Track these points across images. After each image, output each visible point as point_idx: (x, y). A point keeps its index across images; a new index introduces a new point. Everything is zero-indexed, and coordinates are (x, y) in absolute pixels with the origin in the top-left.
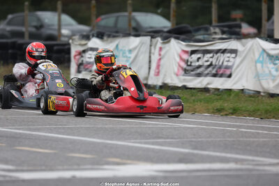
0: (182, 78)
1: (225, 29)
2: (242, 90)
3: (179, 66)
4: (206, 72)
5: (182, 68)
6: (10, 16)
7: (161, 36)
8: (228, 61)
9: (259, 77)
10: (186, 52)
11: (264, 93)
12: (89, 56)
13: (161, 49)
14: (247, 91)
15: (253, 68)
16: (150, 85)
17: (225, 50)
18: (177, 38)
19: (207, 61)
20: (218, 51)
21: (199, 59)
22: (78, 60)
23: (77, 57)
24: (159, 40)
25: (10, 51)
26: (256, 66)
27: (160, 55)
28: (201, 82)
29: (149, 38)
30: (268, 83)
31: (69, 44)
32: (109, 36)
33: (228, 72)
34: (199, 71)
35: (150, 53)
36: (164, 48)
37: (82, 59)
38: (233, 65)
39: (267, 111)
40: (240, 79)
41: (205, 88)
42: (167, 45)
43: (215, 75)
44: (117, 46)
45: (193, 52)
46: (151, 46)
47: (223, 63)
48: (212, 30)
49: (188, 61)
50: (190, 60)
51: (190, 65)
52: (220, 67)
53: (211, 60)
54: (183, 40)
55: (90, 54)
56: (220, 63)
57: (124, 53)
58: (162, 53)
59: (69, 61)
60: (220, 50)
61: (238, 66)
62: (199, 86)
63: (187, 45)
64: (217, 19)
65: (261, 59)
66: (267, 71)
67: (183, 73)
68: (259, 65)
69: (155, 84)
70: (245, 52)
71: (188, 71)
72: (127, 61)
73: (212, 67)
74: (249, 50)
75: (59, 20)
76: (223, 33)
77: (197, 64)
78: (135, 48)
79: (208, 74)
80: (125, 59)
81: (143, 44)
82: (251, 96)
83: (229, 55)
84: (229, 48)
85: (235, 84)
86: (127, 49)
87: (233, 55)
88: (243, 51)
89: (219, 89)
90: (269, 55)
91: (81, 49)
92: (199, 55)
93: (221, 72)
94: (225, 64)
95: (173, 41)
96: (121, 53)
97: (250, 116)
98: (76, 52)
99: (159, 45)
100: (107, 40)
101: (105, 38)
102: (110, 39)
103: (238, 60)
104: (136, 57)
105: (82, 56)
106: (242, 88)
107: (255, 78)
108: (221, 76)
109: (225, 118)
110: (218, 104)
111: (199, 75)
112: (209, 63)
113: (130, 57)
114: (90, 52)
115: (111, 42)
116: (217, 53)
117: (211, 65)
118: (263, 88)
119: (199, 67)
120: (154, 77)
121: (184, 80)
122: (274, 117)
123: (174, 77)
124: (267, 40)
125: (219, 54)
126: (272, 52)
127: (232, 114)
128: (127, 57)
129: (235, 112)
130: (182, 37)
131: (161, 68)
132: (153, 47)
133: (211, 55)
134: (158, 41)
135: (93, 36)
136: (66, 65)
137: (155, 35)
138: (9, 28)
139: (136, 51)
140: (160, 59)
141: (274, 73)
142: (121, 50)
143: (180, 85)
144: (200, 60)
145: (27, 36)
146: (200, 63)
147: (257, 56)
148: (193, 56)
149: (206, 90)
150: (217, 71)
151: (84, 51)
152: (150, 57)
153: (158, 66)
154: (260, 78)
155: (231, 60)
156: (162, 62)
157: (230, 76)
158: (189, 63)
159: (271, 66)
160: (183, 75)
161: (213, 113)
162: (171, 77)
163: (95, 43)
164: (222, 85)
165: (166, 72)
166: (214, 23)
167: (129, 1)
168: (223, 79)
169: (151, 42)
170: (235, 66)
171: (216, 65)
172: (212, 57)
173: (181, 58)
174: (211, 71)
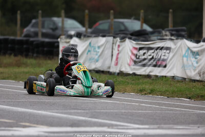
0: (133, 67)
2: (174, 76)
3: (131, 58)
4: (149, 63)
5: (133, 60)
6: (34, 21)
7: (120, 37)
8: (165, 55)
10: (136, 49)
11: (188, 79)
13: (119, 46)
14: (177, 78)
15: (181, 61)
16: (111, 72)
17: (163, 47)
18: (130, 38)
19: (150, 55)
20: (158, 48)
21: (144, 54)
24: (118, 39)
25: (25, 46)
26: (183, 60)
27: (118, 50)
28: (145, 71)
29: (112, 38)
30: (191, 72)
31: (58, 42)
32: (85, 36)
33: (164, 64)
34: (144, 62)
35: (112, 49)
36: (121, 45)
38: (168, 58)
41: (148, 75)
42: (123, 43)
43: (155, 66)
44: (90, 43)
45: (141, 49)
46: (113, 43)
49: (137, 55)
50: (138, 54)
51: (139, 58)
52: (159, 60)
53: (152, 54)
54: (134, 40)
56: (159, 57)
57: (95, 49)
58: (120, 49)
61: (171, 60)
62: (143, 73)
63: (137, 44)
64: (172, 25)
65: (187, 54)
66: (190, 64)
67: (133, 63)
68: (185, 59)
69: (115, 71)
71: (137, 62)
72: (97, 54)
73: (153, 60)
74: (179, 47)
76: (172, 35)
77: (143, 57)
78: (102, 45)
79: (150, 65)
80: (95, 53)
81: (107, 42)
82: (178, 81)
83: (165, 51)
84: (165, 46)
85: (168, 72)
87: (168, 51)
88: (175, 48)
89: (157, 76)
90: (192, 52)
91: (66, 45)
92: (145, 51)
93: (159, 64)
94: (162, 57)
95: (127, 40)
96: (93, 48)
98: (63, 47)
99: (118, 43)
100: (83, 39)
101: (82, 37)
102: (85, 39)
103: (171, 55)
104: (103, 51)
108: (159, 66)
111: (144, 65)
112: (151, 57)
113: (98, 52)
115: (86, 41)
117: (153, 58)
118: (187, 75)
119: (145, 59)
120: (114, 67)
121: (134, 69)
123: (127, 66)
124: (191, 41)
125: (158, 50)
126: (194, 50)
127: (150, 93)
128: (96, 51)
129: (152, 92)
130: (133, 37)
131: (119, 60)
132: (114, 45)
133: (153, 51)
134: (117, 41)
135: (74, 36)
136: (56, 57)
137: (116, 36)
138: (33, 30)
139: (103, 47)
140: (118, 54)
141: (195, 65)
142: (93, 47)
143: (131, 72)
144: (145, 55)
145: (40, 34)
146: (145, 57)
147: (184, 52)
148: (140, 51)
149: (148, 76)
150: (156, 63)
152: (112, 52)
153: (117, 59)
154: (186, 68)
155: (167, 54)
156: (120, 55)
157: (165, 66)
158: (138, 57)
159: (193, 59)
160: (134, 65)
162: (125, 67)
163: (75, 41)
164: (159, 73)
165: (122, 63)
166: (170, 28)
167: (112, 11)
168: (160, 69)
169: (113, 41)
170: (169, 60)
171: (156, 59)
172: (153, 53)
173: (133, 53)
174: (152, 63)
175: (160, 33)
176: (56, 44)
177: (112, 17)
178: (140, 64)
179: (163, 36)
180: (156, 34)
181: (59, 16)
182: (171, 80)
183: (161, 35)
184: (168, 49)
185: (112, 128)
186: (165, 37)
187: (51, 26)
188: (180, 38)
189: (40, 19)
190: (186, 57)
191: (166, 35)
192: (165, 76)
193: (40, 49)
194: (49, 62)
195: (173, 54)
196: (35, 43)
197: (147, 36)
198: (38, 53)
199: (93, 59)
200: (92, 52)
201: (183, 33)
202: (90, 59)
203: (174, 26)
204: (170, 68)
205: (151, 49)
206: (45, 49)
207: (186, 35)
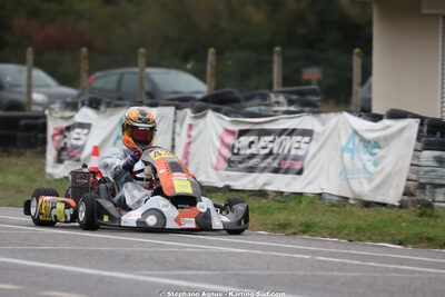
0: (225, 173)
1: (294, 97)
2: (320, 194)
3: (220, 154)
4: (263, 165)
5: (225, 158)
7: (191, 107)
8: (298, 148)
9: (346, 174)
10: (230, 132)
11: (355, 199)
12: (77, 136)
13: (191, 127)
14: (328, 197)
15: (338, 159)
17: (294, 130)
18: (216, 110)
19: (264, 148)
20: (282, 132)
21: (251, 143)
22: (59, 142)
23: (57, 138)
24: (188, 112)
26: (342, 157)
27: (189, 136)
28: (253, 181)
29: (173, 108)
30: (362, 185)
31: (44, 117)
32: (109, 105)
33: (297, 166)
34: (251, 163)
35: (174, 133)
36: (196, 125)
37: (65, 140)
38: (306, 153)
39: (359, 229)
40: (315, 178)
41: (260, 191)
42: (201, 121)
43: (276, 171)
45: (242, 133)
46: (175, 121)
47: (289, 151)
48: (273, 97)
49: (233, 146)
50: (237, 145)
51: (237, 154)
52: (285, 158)
53: (270, 145)
54: (227, 114)
55: (78, 134)
56: (286, 152)
58: (193, 133)
59: (44, 143)
60: (286, 130)
61: (313, 157)
62: (251, 187)
63: (233, 122)
64: (280, 81)
65: (351, 146)
67: (226, 165)
68: (347, 156)
70: (328, 131)
71: (233, 162)
73: (273, 157)
74: (333, 130)
75: (29, 77)
76: (291, 103)
77: (249, 152)
79: (265, 168)
81: (162, 118)
82: (333, 205)
83: (299, 138)
84: (299, 127)
85: (309, 184)
87: (307, 139)
88: (324, 131)
89: (282, 193)
90: (363, 140)
91: (64, 124)
92: (252, 138)
93: (286, 166)
94: (293, 152)
95: (211, 114)
97: (331, 236)
98: (56, 129)
99: (188, 120)
100: (105, 112)
101: (102, 108)
102: (109, 111)
103: (314, 146)
105: (65, 137)
106: (319, 192)
107: (340, 175)
108: (287, 172)
109: (291, 238)
110: (282, 217)
111: (251, 170)
112: (267, 151)
114: (78, 130)
115: (111, 115)
116: (280, 135)
117: (271, 153)
118: (353, 192)
119: (252, 156)
121: (228, 176)
122: (370, 239)
123: (211, 170)
124: (360, 116)
125: (283, 137)
126: (369, 136)
127: (304, 233)
129: (307, 229)
130: (225, 108)
131: (190, 157)
132: (178, 125)
133: (271, 138)
134: (186, 114)
135: (83, 105)
136: (39, 149)
137: (184, 104)
140: (189, 143)
141: (371, 168)
143: (221, 185)
144: (253, 146)
146: (253, 150)
147: (344, 141)
148: (242, 139)
149: (262, 193)
150: (279, 164)
151: (68, 129)
152: (173, 139)
153: (186, 154)
154: (349, 176)
155: (303, 146)
156: (193, 147)
157: (300, 172)
158: (236, 151)
159: (366, 157)
160: (226, 170)
161: (273, 230)
162: (207, 172)
163: (87, 116)
164: (287, 186)
165: (198, 163)
167: (142, 51)
168: (289, 177)
169: (175, 113)
170: (308, 158)
171: (278, 155)
172: (272, 142)
173: (223, 143)
174: (270, 164)
176: (41, 121)
178: (242, 166)
179: (270, 105)
180: (257, 101)
183: (268, 102)
186: (276, 108)
188: (308, 109)
190: (351, 151)
191: (278, 103)
192: (301, 194)
195: (319, 144)
197: (237, 105)
204: (311, 176)
205: (267, 133)
207: (319, 103)
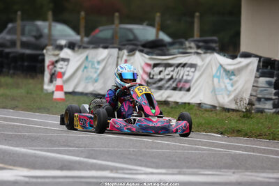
1: (201, 44)
2: (200, 104)
3: (142, 78)
4: (167, 85)
5: (145, 80)
6: (10, 25)
7: (127, 49)
8: (188, 75)
9: (215, 92)
10: (149, 65)
11: (220, 107)
12: (61, 67)
13: (126, 61)
15: (211, 82)
17: (185, 64)
18: (141, 51)
19: (168, 75)
20: (179, 65)
21: (160, 72)
22: (51, 70)
23: (51, 67)
24: (125, 52)
26: (213, 81)
28: (161, 95)
29: (117, 50)
30: (224, 98)
31: (43, 55)
32: (80, 47)
34: (160, 84)
36: (129, 60)
37: (55, 69)
38: (193, 78)
39: (199, 125)
40: (198, 93)
41: (165, 101)
42: (132, 58)
43: (175, 89)
44: (87, 57)
45: (155, 65)
46: (118, 58)
47: (183, 77)
48: (187, 44)
49: (150, 74)
50: (152, 73)
51: (152, 78)
52: (180, 81)
53: (172, 73)
54: (147, 53)
55: (62, 65)
56: (180, 77)
57: (93, 64)
59: (42, 72)
60: (181, 64)
61: (197, 80)
62: (159, 99)
63: (150, 59)
64: (199, 34)
65: (218, 74)
66: (223, 87)
68: (216, 80)
70: (204, 67)
71: (150, 83)
72: (96, 72)
73: (172, 80)
74: (208, 64)
76: (198, 47)
77: (159, 77)
78: (103, 60)
79: (168, 87)
80: (93, 70)
81: (110, 55)
83: (188, 69)
84: (189, 62)
85: (193, 97)
86: (95, 61)
87: (193, 69)
88: (202, 66)
89: (177, 103)
90: (225, 70)
91: (54, 59)
92: (161, 69)
93: (180, 86)
94: (185, 77)
95: (138, 54)
96: (90, 64)
98: (50, 62)
99: (125, 58)
100: (78, 51)
101: (76, 49)
102: (81, 50)
103: (197, 74)
104: (104, 68)
105: (55, 67)
106: (199, 102)
107: (212, 92)
108: (180, 90)
111: (160, 88)
112: (169, 77)
113: (98, 69)
114: (61, 63)
115: (81, 53)
116: (177, 67)
117: (172, 78)
118: (219, 103)
119: (161, 80)
122: (204, 131)
124: (224, 56)
125: (179, 68)
126: (229, 68)
128: (95, 68)
130: (146, 50)
132: (119, 60)
133: (172, 69)
135: (65, 46)
136: (39, 76)
137: (123, 47)
138: (8, 37)
139: (104, 62)
141: (230, 88)
142: (91, 61)
144: (162, 73)
145: (18, 44)
146: (162, 76)
147: (214, 71)
148: (155, 69)
149: (166, 103)
150: (177, 85)
151: (57, 62)
154: (217, 93)
155: (191, 74)
157: (189, 90)
158: (151, 76)
159: (227, 81)
163: (67, 54)
164: (181, 98)
166: (196, 37)
167: (117, 14)
168: (182, 93)
169: (118, 54)
170: (194, 81)
171: (176, 79)
172: (173, 71)
173: (144, 71)
174: (171, 85)
175: (182, 44)
176: (40, 58)
177: (117, 21)
178: (155, 86)
179: (186, 48)
180: (177, 46)
181: (45, 19)
182: (196, 108)
183: (184, 47)
184: (193, 66)
185: (117, 173)
186: (189, 51)
187: (34, 33)
188: (209, 51)
189: (19, 23)
190: (218, 77)
191: (191, 48)
192: (189, 103)
193: (19, 63)
194: (31, 81)
195: (200, 73)
196: (11, 55)
197: (164, 48)
198: (16, 68)
199: (91, 78)
200: (90, 69)
201: (214, 45)
202: (87, 79)
203: (201, 36)
204: (195, 92)
205: (170, 65)
206: (26, 64)
207: (217, 48)
